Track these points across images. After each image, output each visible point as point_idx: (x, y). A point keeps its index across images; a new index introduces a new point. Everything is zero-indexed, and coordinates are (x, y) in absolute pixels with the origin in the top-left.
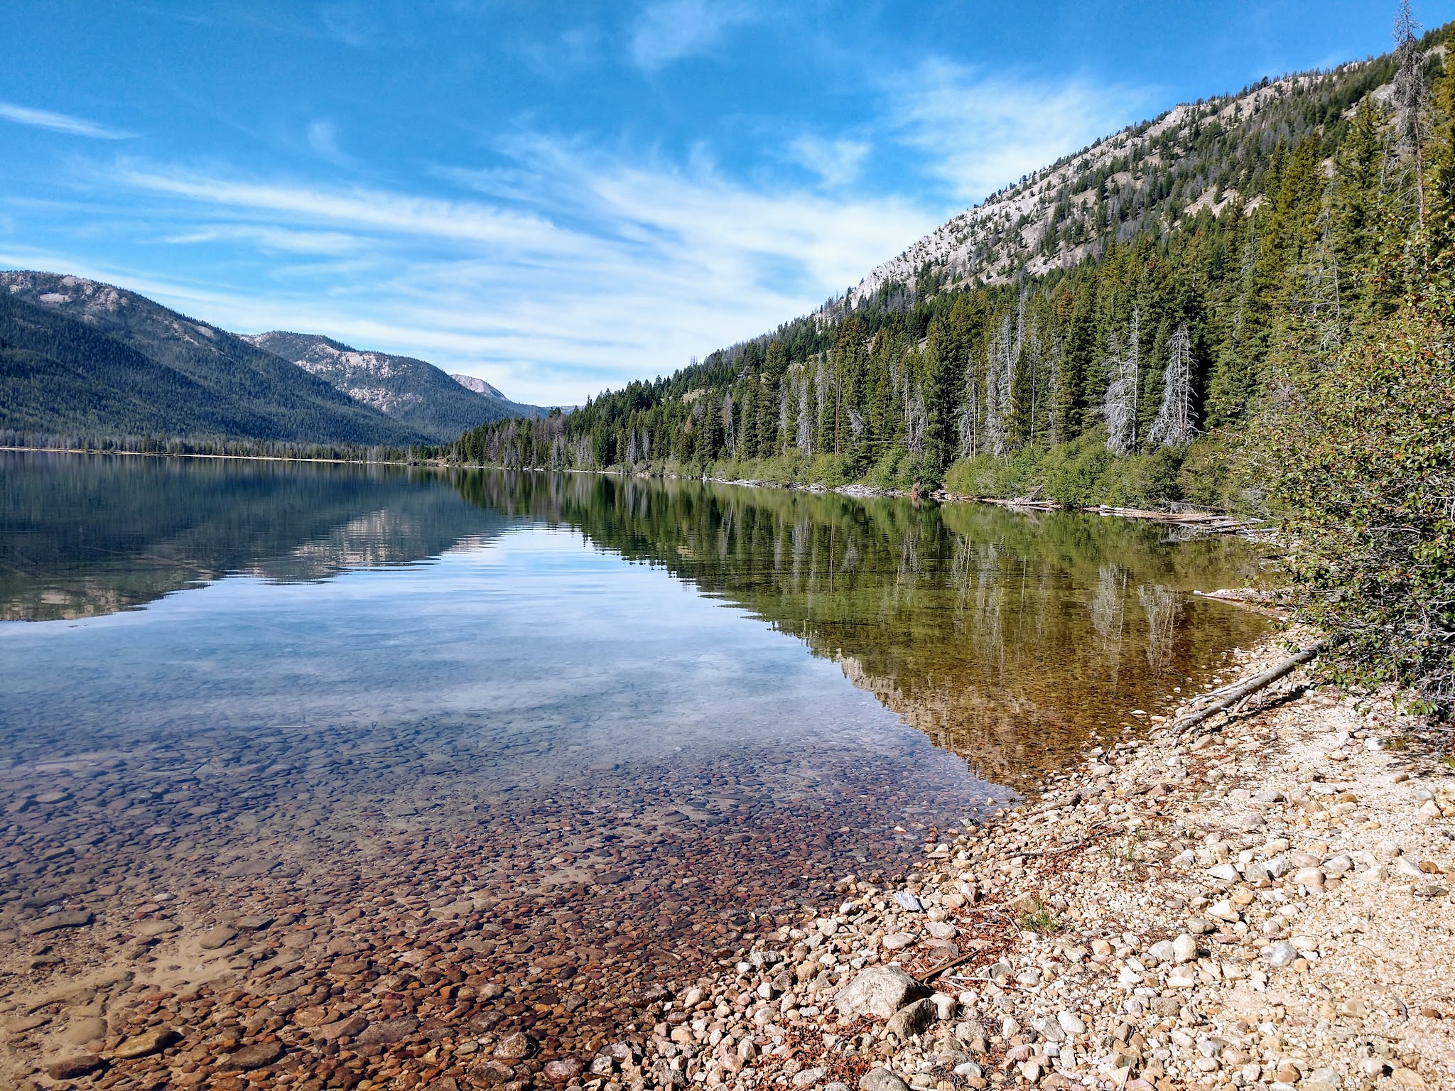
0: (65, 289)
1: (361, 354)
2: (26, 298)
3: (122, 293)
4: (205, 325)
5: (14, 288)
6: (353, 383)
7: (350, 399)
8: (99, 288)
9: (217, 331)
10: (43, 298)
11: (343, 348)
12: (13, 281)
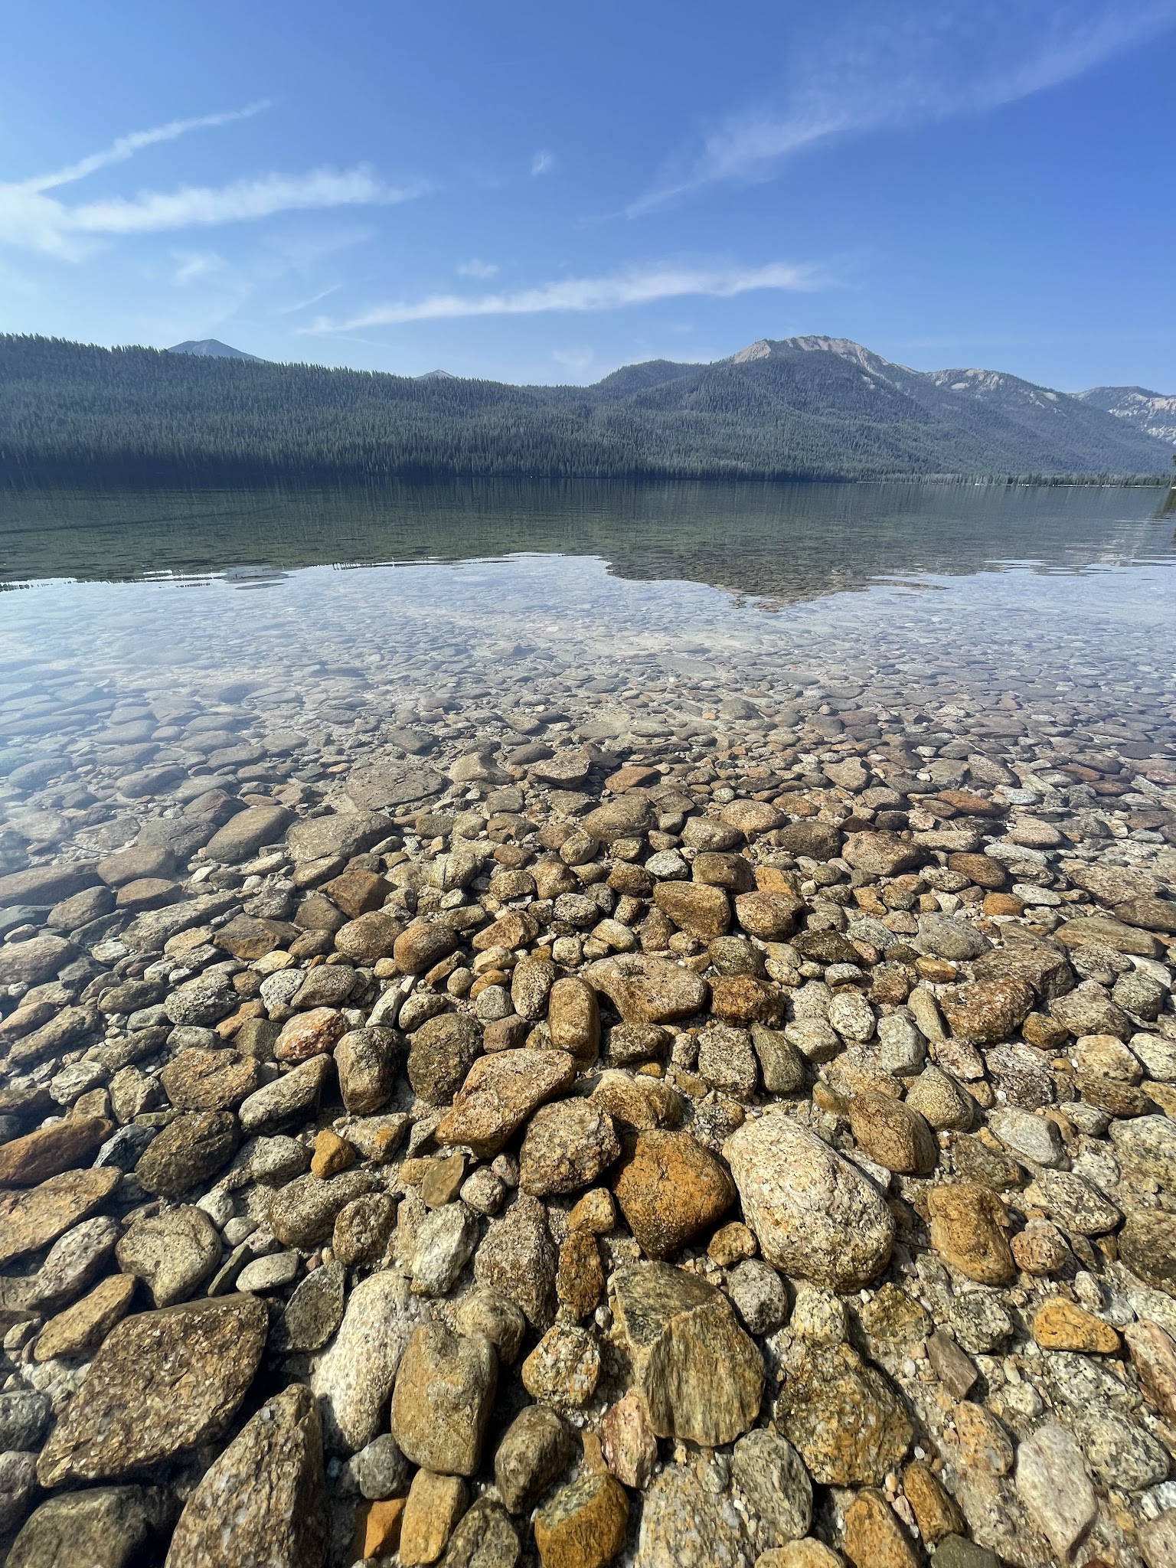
0: (967, 379)
1: (1167, 398)
2: (945, 388)
3: (1002, 375)
4: (1051, 391)
5: (938, 383)
6: (1152, 424)
7: (1149, 437)
8: (988, 374)
9: (1060, 395)
10: (955, 387)
11: (1151, 395)
12: (938, 379)
